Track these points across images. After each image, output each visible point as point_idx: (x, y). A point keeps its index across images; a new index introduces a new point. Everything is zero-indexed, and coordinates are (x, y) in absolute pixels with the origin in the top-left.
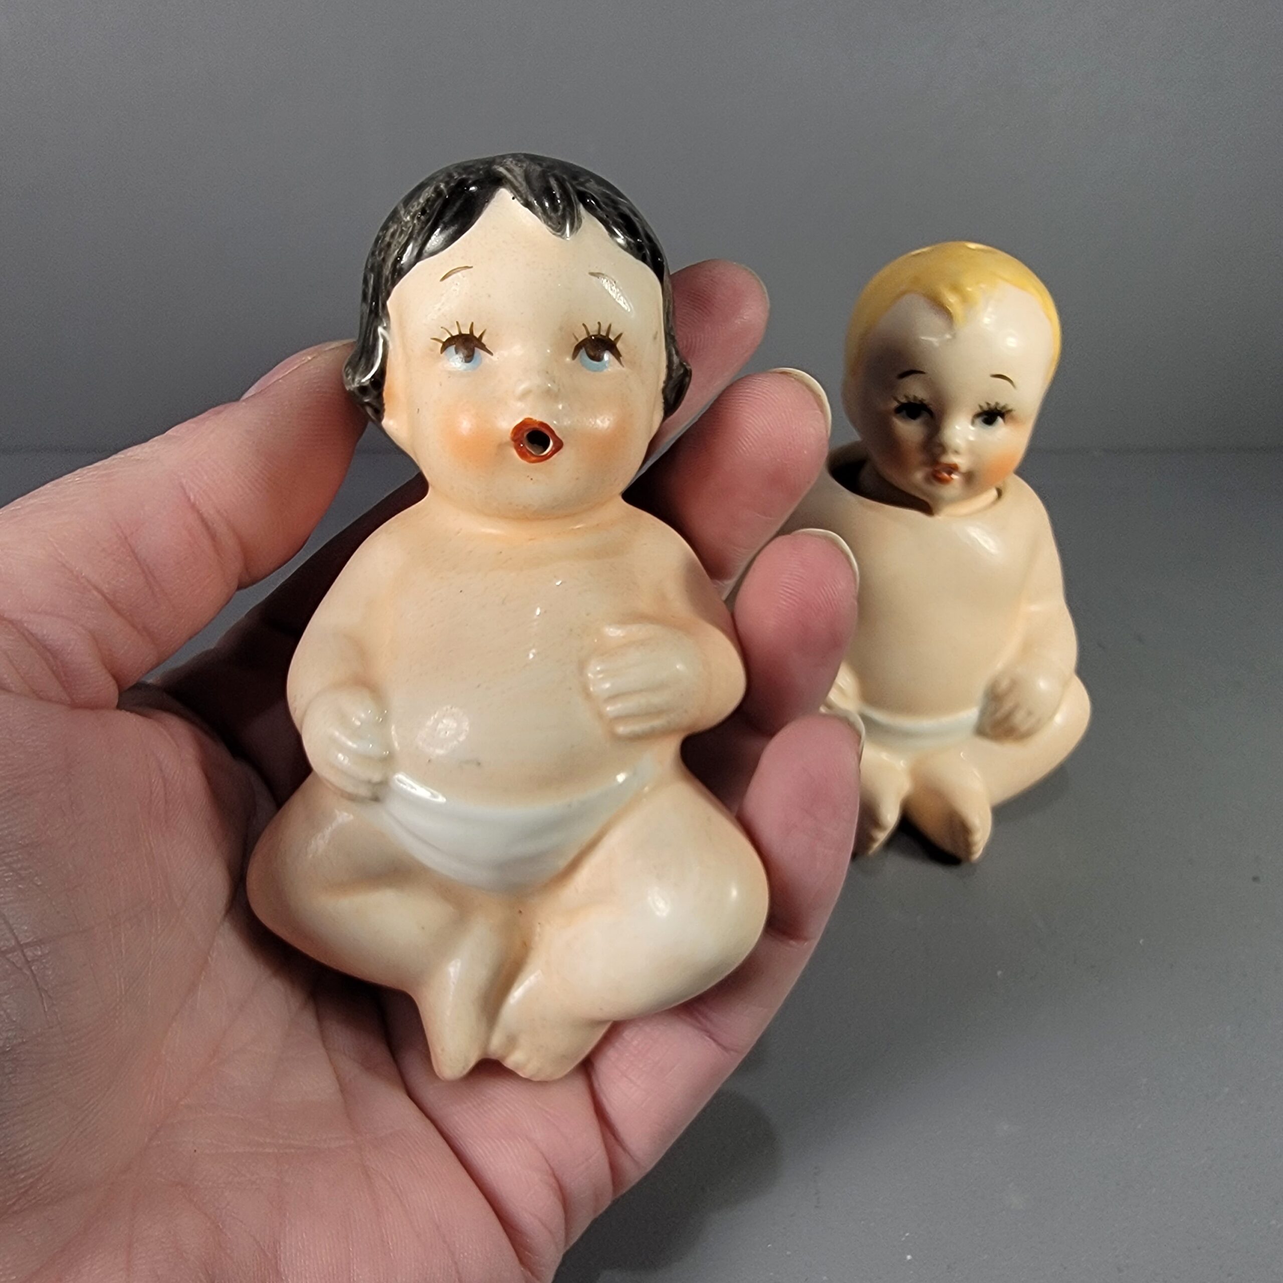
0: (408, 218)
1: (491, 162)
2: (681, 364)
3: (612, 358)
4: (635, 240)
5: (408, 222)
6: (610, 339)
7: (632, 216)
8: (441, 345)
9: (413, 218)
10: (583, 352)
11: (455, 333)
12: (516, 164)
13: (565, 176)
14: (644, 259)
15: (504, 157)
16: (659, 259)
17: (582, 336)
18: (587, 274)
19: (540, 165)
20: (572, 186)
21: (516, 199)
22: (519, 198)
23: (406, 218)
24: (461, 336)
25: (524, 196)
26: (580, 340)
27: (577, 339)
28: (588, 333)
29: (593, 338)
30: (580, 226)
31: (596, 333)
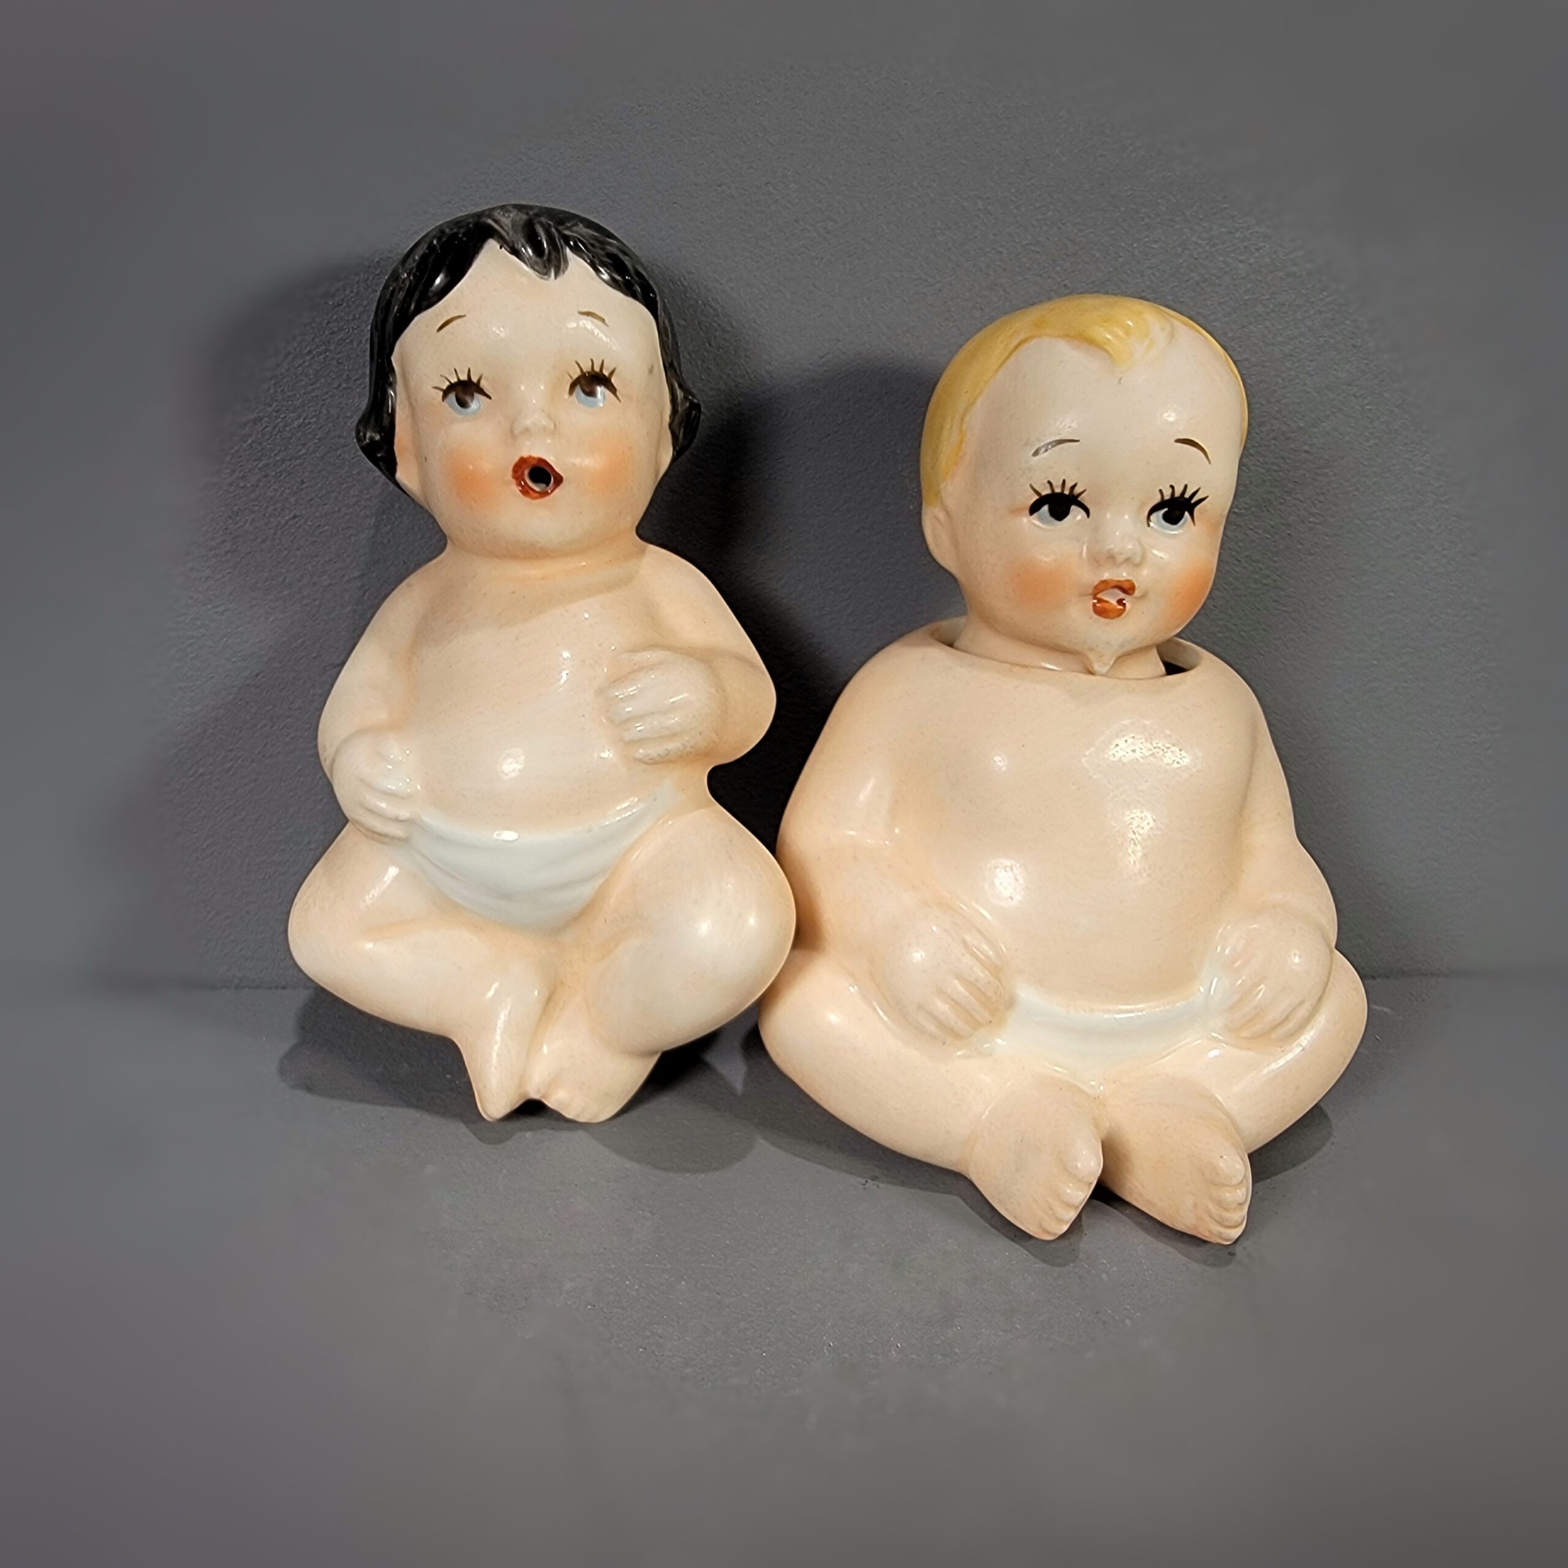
0: (405, 275)
1: (480, 215)
2: (686, 398)
3: (608, 393)
4: (624, 278)
5: (405, 278)
6: (604, 375)
7: (621, 255)
8: (441, 393)
9: (409, 275)
10: (578, 389)
11: (454, 380)
12: (504, 215)
13: (550, 222)
14: (634, 295)
15: (493, 209)
16: (651, 295)
17: (576, 373)
18: (576, 313)
19: (527, 214)
20: (557, 230)
21: (503, 249)
22: (506, 246)
23: (403, 275)
24: (460, 383)
25: (511, 245)
26: (575, 377)
27: (571, 377)
28: (581, 370)
29: (587, 375)
30: (567, 268)
31: (590, 370)
